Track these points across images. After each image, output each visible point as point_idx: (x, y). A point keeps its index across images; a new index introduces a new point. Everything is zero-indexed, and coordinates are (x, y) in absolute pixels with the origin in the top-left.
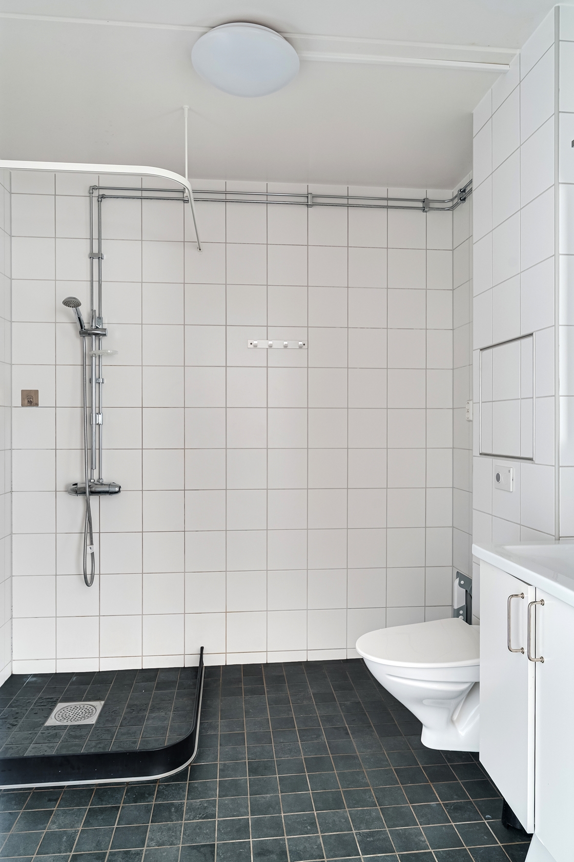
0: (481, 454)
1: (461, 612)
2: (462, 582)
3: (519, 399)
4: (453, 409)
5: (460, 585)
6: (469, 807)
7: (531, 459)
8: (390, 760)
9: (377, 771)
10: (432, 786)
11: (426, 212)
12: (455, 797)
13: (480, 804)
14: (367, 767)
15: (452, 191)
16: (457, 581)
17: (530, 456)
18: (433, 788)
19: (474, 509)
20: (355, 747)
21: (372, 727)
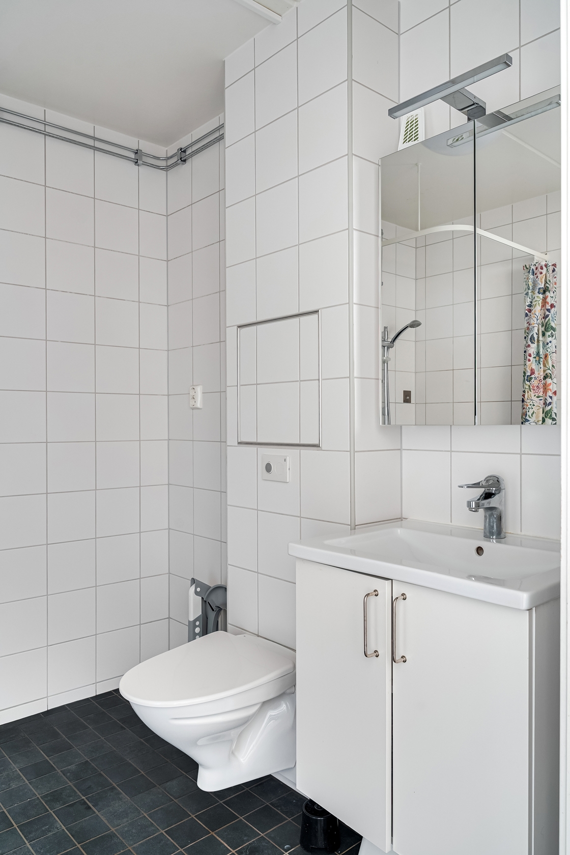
0: (239, 443)
1: (197, 623)
2: (198, 589)
3: (297, 381)
4: (168, 395)
5: (196, 593)
6: (264, 844)
7: (317, 446)
8: (155, 822)
9: (146, 842)
10: (216, 836)
11: (138, 165)
12: (245, 838)
13: (272, 836)
14: (132, 843)
15: (166, 149)
16: (193, 589)
17: (316, 442)
18: (218, 838)
19: (228, 505)
20: (106, 822)
21: (115, 789)
